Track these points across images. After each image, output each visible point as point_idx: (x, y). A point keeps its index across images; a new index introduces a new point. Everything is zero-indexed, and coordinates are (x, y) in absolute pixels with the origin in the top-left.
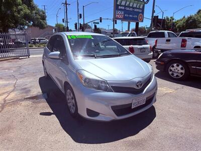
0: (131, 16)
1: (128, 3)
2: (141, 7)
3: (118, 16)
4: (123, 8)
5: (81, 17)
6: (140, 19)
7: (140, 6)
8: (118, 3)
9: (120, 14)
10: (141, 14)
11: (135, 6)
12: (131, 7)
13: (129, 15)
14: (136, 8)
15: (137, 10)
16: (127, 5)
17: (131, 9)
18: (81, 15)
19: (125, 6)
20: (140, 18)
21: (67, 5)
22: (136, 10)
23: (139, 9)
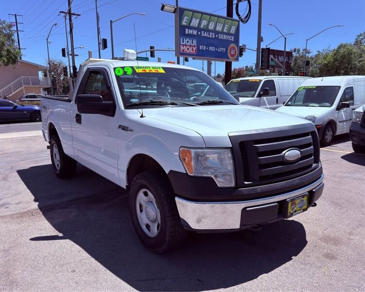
0: (212, 49)
1: (204, 23)
2: (233, 31)
3: (185, 48)
4: (195, 32)
5: (105, 46)
6: (233, 56)
7: (230, 29)
8: (184, 23)
9: (190, 45)
10: (233, 45)
11: (219, 28)
12: (212, 31)
13: (208, 46)
14: (222, 33)
15: (225, 37)
16: (202, 26)
17: (212, 35)
18: (105, 41)
19: (198, 29)
20: (233, 53)
21: (73, 17)
22: (221, 37)
23: (228, 34)
